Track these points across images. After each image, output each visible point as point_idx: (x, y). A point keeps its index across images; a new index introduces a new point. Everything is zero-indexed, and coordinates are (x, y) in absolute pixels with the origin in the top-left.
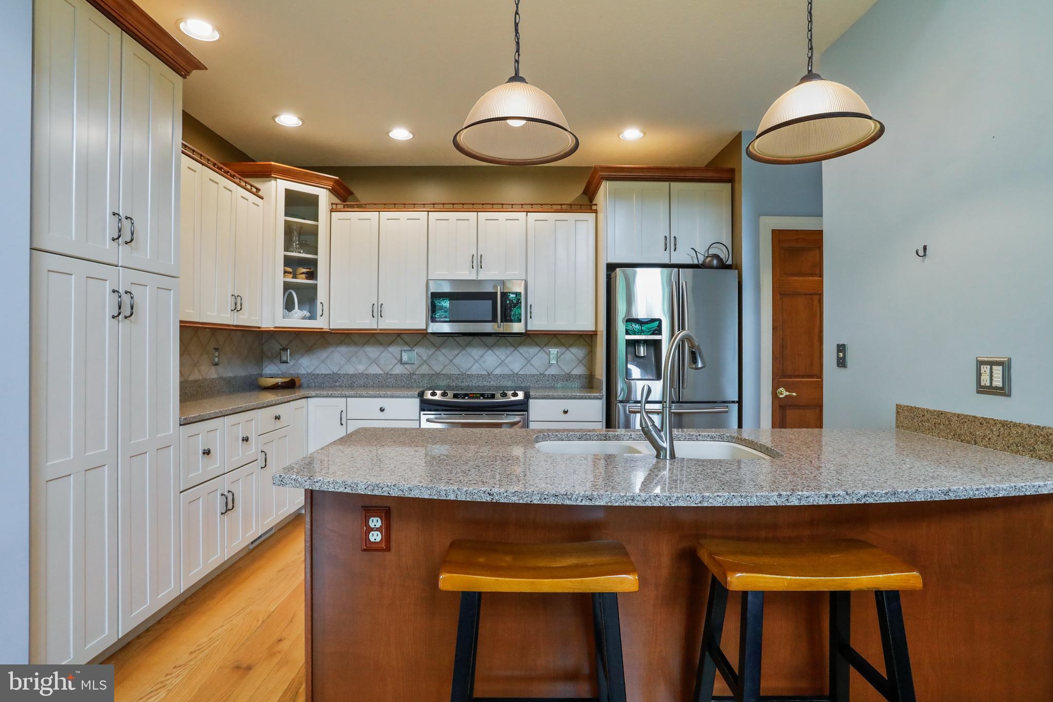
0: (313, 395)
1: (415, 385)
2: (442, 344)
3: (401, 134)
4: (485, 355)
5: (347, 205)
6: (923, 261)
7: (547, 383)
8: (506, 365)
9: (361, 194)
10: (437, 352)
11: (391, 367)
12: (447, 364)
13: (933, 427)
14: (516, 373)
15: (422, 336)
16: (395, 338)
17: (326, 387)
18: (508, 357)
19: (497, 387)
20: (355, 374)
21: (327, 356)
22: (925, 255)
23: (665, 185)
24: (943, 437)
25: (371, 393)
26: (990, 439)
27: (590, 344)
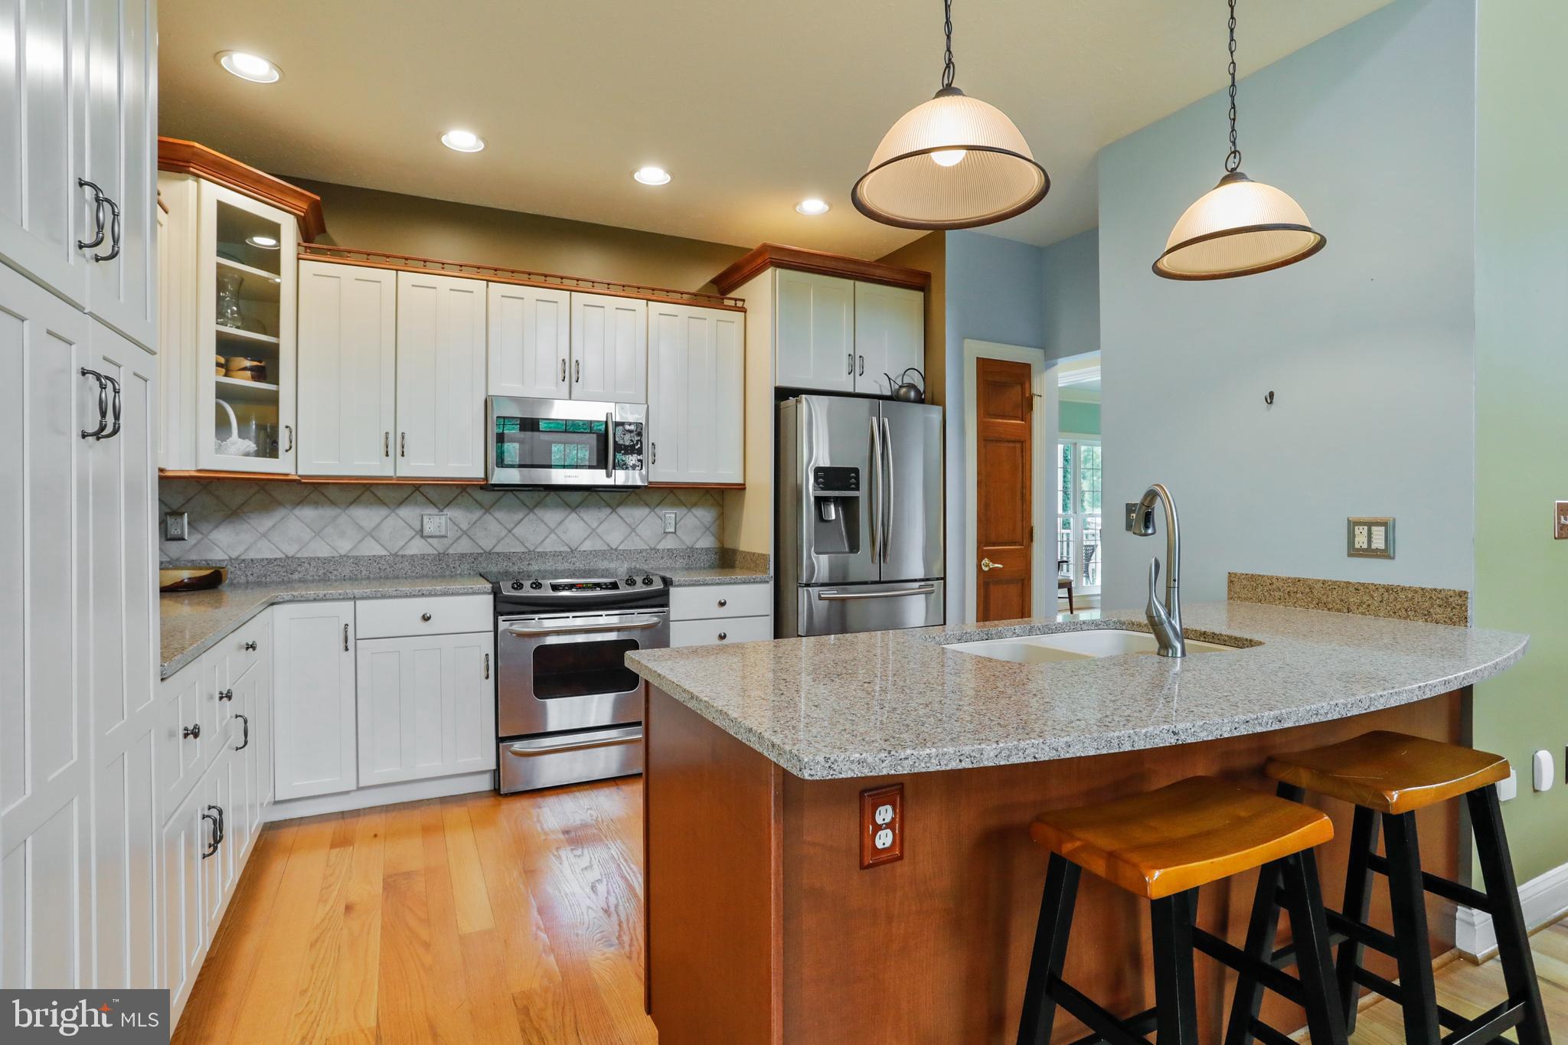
0: (286, 598)
1: (448, 573)
2: (494, 504)
3: (462, 140)
4: (567, 521)
5: (310, 247)
6: (1269, 409)
7: (661, 561)
8: (599, 536)
9: (338, 232)
10: (485, 516)
11: (403, 543)
12: (503, 535)
13: (1287, 596)
14: (614, 548)
15: (459, 490)
16: (409, 493)
17: (272, 582)
18: (601, 523)
19: (585, 571)
20: (333, 557)
21: (274, 526)
22: (1271, 402)
23: (849, 283)
24: (1301, 606)
25: (406, 589)
26: (1369, 605)
27: (721, 502)
